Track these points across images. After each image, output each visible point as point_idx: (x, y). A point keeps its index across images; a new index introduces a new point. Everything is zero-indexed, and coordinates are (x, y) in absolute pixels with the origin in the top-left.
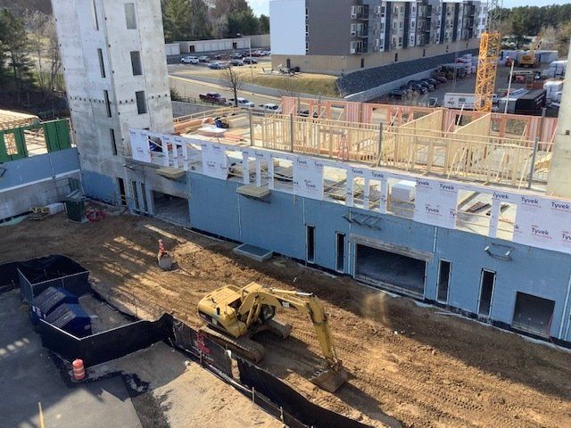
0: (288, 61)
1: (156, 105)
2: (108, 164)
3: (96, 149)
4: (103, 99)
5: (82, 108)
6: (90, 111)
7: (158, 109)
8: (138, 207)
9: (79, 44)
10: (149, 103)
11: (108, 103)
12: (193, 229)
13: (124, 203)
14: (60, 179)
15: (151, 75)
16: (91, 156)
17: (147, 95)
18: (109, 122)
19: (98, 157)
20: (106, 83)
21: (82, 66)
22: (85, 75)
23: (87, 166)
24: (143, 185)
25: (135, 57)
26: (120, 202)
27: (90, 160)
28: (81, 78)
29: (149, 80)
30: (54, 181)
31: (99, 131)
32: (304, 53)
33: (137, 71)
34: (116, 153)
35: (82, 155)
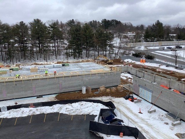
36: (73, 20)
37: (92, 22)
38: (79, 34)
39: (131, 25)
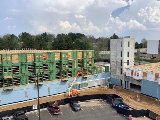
0: (153, 55)
1: (131, 64)
2: (119, 76)
3: (116, 73)
4: (120, 61)
5: (114, 63)
6: (116, 64)
7: (131, 65)
8: (125, 87)
9: (116, 50)
10: (130, 63)
11: (121, 63)
12: (142, 94)
13: (121, 86)
14: (106, 79)
15: (131, 57)
16: (114, 74)
17: (130, 61)
18: (121, 67)
19: (116, 75)
20: (121, 58)
21: (116, 55)
22: (116, 56)
23: (112, 77)
24: (128, 82)
25: (128, 53)
26: (120, 86)
27: (114, 75)
28: (115, 57)
29: (130, 58)
30: (105, 79)
31: (117, 69)
32: (158, 53)
33: (128, 56)
34: (121, 74)
35: (111, 74)
36: (46, 33)
37: (61, 34)
38: (62, 45)
39: (93, 37)
